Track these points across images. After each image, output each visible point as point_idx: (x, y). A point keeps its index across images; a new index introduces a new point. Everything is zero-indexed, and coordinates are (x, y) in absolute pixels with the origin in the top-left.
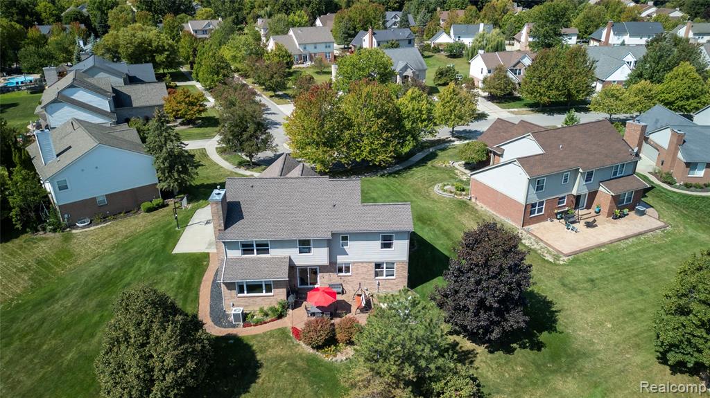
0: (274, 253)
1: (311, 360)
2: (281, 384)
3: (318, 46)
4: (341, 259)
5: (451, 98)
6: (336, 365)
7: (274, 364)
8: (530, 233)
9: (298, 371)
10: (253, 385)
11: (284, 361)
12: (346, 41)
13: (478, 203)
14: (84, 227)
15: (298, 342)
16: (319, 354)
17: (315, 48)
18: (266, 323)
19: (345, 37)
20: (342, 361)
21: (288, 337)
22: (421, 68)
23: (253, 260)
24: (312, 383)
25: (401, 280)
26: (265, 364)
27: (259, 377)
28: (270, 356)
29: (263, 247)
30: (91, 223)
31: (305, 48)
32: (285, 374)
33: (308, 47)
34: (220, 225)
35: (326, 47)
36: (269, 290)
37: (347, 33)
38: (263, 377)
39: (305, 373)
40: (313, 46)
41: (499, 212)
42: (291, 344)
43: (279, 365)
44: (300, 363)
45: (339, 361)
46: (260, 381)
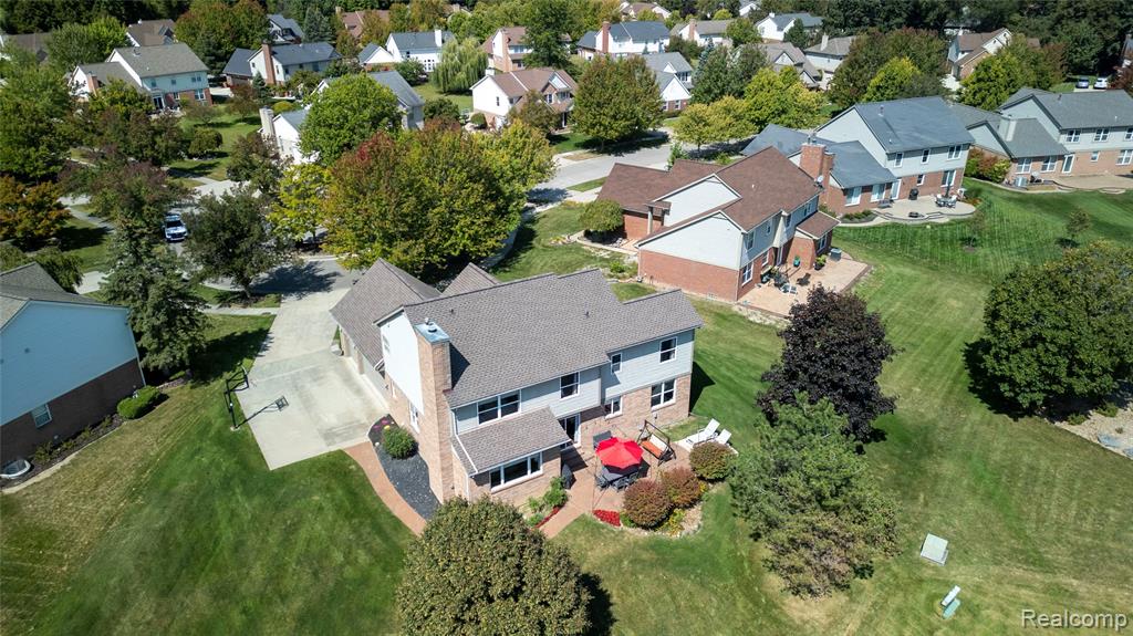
0: (526, 407)
1: (655, 546)
2: (648, 591)
3: (178, 79)
4: (611, 392)
5: (525, 143)
6: (692, 539)
7: (614, 570)
8: (752, 307)
9: (652, 565)
10: (611, 608)
11: (622, 561)
12: (214, 68)
13: (655, 283)
14: (24, 478)
15: (616, 529)
16: (658, 533)
17: (174, 82)
18: (547, 519)
19: (211, 62)
20: (695, 532)
21: (599, 527)
22: (416, 104)
23: (499, 427)
24: (684, 574)
25: (681, 403)
26: (602, 576)
27: (609, 596)
28: (598, 562)
29: (511, 402)
30: (32, 467)
31: (154, 85)
32: (640, 577)
33: (159, 82)
34: (446, 383)
35: (194, 80)
36: (535, 467)
37: (213, 55)
38: (614, 592)
39: (663, 566)
40: (168, 80)
41: (695, 289)
42: (613, 535)
43: (620, 568)
44: (645, 556)
45: (691, 532)
46: (614, 599)
